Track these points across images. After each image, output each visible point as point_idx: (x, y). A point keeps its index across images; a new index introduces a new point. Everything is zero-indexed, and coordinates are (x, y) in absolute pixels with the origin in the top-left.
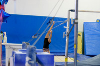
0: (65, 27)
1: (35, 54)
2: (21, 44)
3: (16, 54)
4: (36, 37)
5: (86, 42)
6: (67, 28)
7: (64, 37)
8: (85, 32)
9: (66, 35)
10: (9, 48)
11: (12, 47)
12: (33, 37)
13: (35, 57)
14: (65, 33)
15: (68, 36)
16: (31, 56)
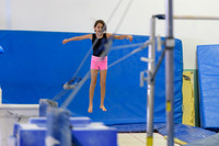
0: (143, 59)
1: (67, 128)
2: (37, 106)
3: (22, 132)
4: (72, 86)
5: (204, 94)
6: (150, 60)
7: (142, 84)
8: (201, 70)
9: (148, 79)
10: (7, 116)
11: (15, 112)
12: (65, 86)
13: (68, 137)
14: (145, 75)
15: (152, 80)
16: (57, 135)
